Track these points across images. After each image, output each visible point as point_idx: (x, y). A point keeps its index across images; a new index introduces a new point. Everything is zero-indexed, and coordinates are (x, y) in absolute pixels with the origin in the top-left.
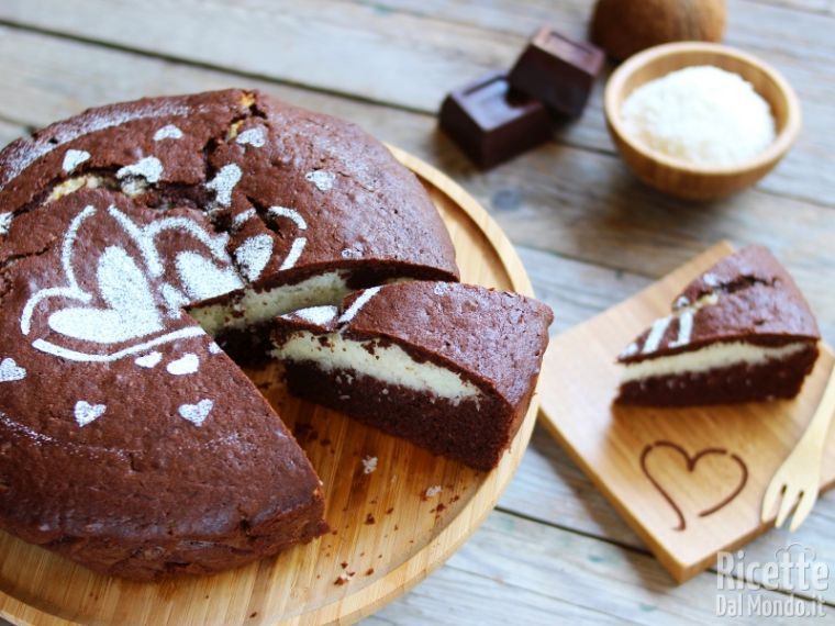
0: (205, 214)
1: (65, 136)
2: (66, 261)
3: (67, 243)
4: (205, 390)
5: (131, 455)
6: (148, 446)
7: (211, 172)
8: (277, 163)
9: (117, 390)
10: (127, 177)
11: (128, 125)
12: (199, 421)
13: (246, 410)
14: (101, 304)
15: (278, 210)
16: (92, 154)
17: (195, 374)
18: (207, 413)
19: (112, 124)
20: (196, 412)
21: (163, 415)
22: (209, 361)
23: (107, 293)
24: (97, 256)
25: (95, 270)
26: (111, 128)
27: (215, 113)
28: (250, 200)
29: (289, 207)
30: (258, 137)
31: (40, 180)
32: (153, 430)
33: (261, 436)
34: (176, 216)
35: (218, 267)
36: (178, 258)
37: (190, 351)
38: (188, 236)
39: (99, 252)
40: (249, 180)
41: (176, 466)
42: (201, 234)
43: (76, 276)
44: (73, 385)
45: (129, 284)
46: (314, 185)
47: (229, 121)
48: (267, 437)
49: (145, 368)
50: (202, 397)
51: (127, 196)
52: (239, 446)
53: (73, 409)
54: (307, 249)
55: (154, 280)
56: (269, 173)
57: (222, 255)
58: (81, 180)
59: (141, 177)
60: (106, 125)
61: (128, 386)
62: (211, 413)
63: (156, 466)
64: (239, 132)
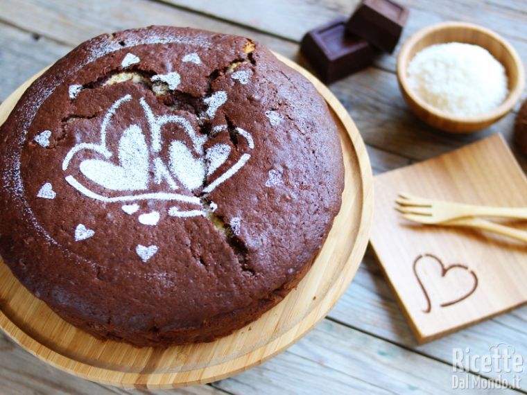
0: (198, 119)
1: (130, 42)
2: (103, 127)
3: (108, 115)
4: (156, 238)
5: (99, 268)
6: (111, 266)
7: (210, 92)
8: (251, 99)
9: (105, 224)
10: (157, 81)
11: (170, 45)
12: (146, 258)
13: (176, 260)
14: (115, 160)
15: (241, 131)
16: (141, 60)
17: (154, 226)
18: (152, 255)
19: (162, 42)
20: (146, 252)
21: (126, 248)
22: (165, 219)
23: (122, 155)
24: (124, 129)
25: (119, 138)
26: (160, 44)
27: (225, 52)
28: (227, 118)
29: (248, 131)
30: (245, 77)
31: (105, 68)
32: (117, 256)
33: (180, 279)
34: (179, 115)
35: (194, 157)
36: (172, 143)
37: (157, 210)
38: (182, 130)
39: (126, 126)
40: (230, 105)
41: (123, 283)
42: (191, 132)
43: (107, 139)
44: (80, 212)
45: (137, 152)
46: (268, 120)
47: (231, 61)
48: (183, 281)
49: (126, 213)
50: (153, 244)
51: (154, 93)
52: (164, 282)
53: (75, 228)
54: (249, 162)
55: (153, 154)
56: (244, 104)
57: (199, 149)
58: (130, 75)
59: (166, 84)
60: (157, 42)
61: (112, 222)
62: (155, 255)
63: (111, 279)
64: (235, 70)
